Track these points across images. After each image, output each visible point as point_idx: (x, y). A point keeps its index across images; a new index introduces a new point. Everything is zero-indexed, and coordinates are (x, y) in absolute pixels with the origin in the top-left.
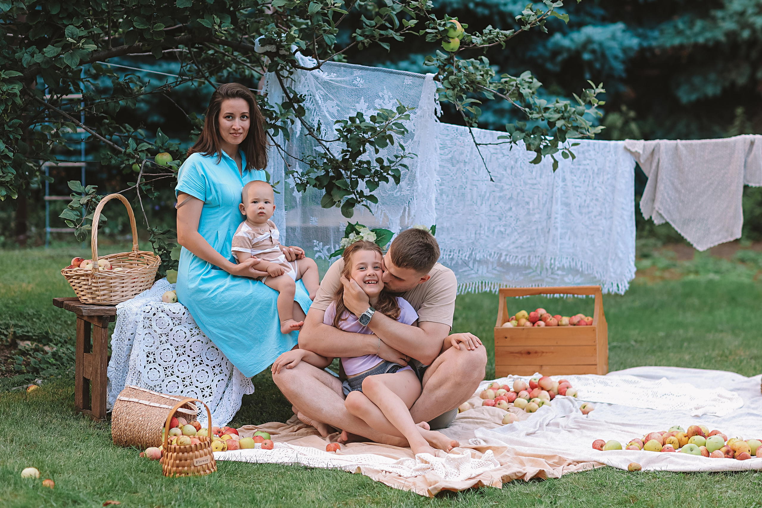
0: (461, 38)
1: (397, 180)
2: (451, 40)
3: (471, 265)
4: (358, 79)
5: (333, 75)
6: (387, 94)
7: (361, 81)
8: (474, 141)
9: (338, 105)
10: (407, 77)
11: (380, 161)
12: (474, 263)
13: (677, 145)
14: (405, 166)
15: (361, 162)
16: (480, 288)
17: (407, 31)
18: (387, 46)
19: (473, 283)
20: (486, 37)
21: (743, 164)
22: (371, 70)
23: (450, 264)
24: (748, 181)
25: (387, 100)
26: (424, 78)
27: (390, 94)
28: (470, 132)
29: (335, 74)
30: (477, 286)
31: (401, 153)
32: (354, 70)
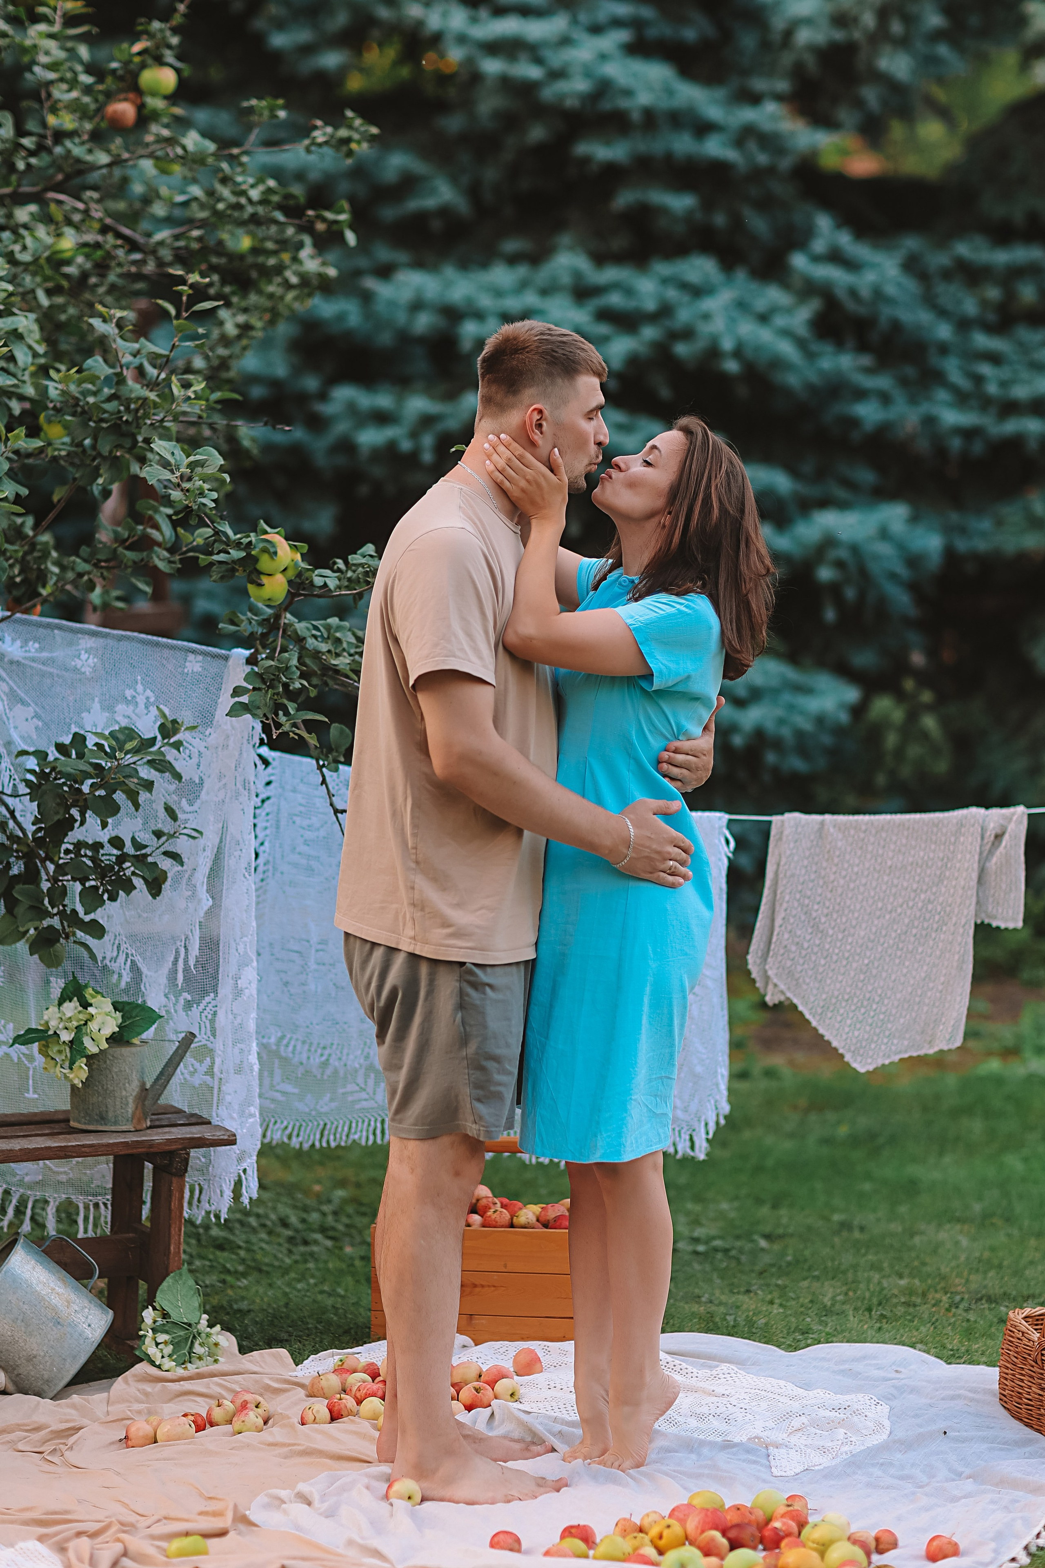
0: (291, 574)
1: (155, 886)
2: (265, 580)
3: (360, 1080)
4: (84, 656)
5: (33, 646)
6: (143, 694)
7: (90, 661)
8: (332, 805)
9: (37, 716)
10: (191, 657)
11: (117, 842)
12: (367, 1076)
13: (822, 823)
14: (175, 856)
15: (79, 845)
16: (378, 1132)
17: (191, 554)
18: (147, 584)
19: (363, 1121)
20: (354, 571)
21: (975, 876)
22: (113, 637)
23: (319, 1076)
24: (989, 917)
25: (142, 706)
26: (226, 658)
27: (149, 693)
28: (324, 782)
29: (37, 645)
30: (371, 1129)
31: (166, 826)
32: (80, 636)
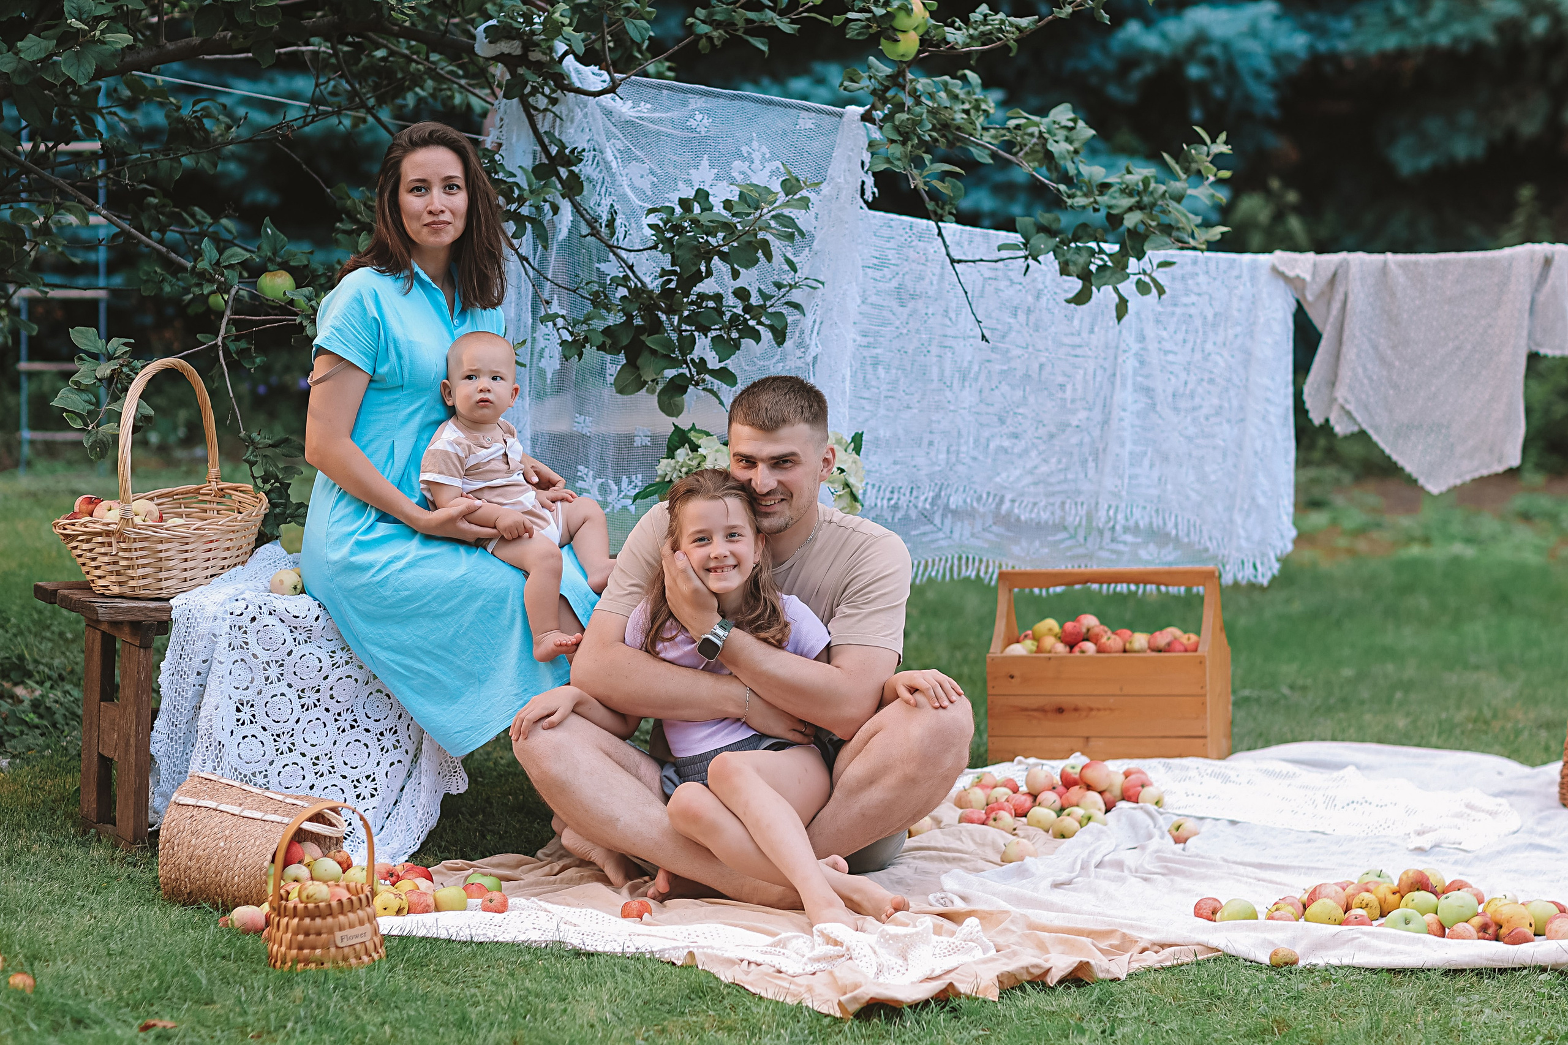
0: (921, 31)
1: (780, 336)
2: (900, 36)
3: (937, 520)
4: (699, 117)
5: (645, 107)
6: (759, 150)
7: (705, 121)
8: (948, 255)
9: (652, 172)
10: (804, 114)
11: (742, 294)
12: (944, 516)
13: (1385, 263)
14: (796, 306)
15: (702, 297)
16: (955, 568)
17: (805, 14)
18: (763, 44)
19: (940, 560)
20: (976, 29)
21: (1527, 306)
22: (726, 96)
23: (890, 520)
24: (1538, 345)
25: (757, 162)
26: (841, 116)
27: (764, 149)
28: (940, 234)
29: (649, 106)
30: (948, 565)
31: (787, 278)
32: (690, 95)
